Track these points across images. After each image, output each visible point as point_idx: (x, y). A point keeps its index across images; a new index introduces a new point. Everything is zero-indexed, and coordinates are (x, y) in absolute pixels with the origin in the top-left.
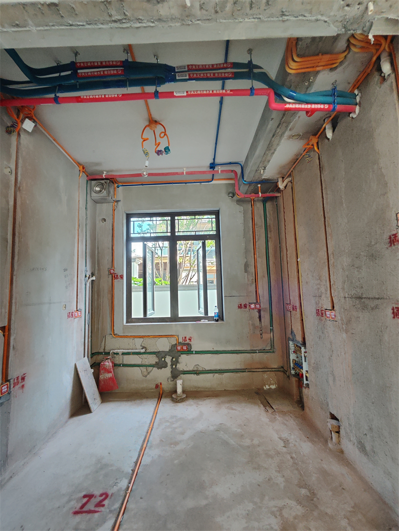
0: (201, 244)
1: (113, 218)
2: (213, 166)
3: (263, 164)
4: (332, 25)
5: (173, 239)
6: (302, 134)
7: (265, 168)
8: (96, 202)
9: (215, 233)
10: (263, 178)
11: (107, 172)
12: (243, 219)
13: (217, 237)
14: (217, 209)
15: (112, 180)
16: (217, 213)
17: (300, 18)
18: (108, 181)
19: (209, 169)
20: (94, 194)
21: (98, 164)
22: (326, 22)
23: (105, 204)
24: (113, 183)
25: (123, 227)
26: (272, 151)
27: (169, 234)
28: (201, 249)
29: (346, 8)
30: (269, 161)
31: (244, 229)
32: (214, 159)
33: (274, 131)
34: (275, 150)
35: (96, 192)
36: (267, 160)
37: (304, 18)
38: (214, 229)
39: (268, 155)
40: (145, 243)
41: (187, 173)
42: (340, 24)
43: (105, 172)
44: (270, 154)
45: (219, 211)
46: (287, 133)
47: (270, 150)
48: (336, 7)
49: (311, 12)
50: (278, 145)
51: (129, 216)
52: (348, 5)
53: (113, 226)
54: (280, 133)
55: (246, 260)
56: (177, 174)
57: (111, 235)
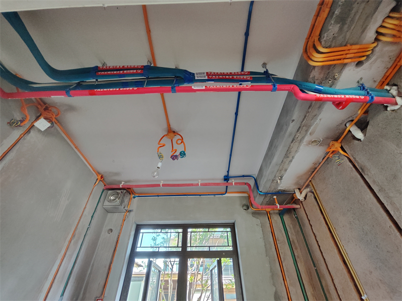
0: (216, 263)
1: (121, 229)
2: (227, 178)
3: (280, 173)
5: (184, 255)
6: (322, 140)
7: (281, 177)
8: (107, 211)
9: (232, 249)
10: (279, 188)
11: (126, 182)
12: (262, 232)
13: (234, 254)
14: (232, 221)
15: (128, 190)
16: (232, 226)
18: (125, 191)
19: (223, 182)
20: (106, 203)
21: (117, 174)
23: (117, 214)
24: (130, 194)
25: (129, 240)
26: (291, 158)
27: (180, 249)
28: (216, 268)
30: (286, 170)
31: (265, 245)
32: (228, 172)
33: (294, 136)
34: (293, 157)
35: (110, 201)
36: (284, 169)
38: (231, 243)
39: (285, 163)
40: (151, 259)
41: (201, 184)
43: (123, 183)
44: (287, 162)
45: (234, 223)
46: (307, 138)
47: (288, 157)
50: (296, 151)
51: (138, 228)
53: (118, 238)
54: (299, 138)
55: (274, 289)
56: (192, 185)
57: (113, 249)
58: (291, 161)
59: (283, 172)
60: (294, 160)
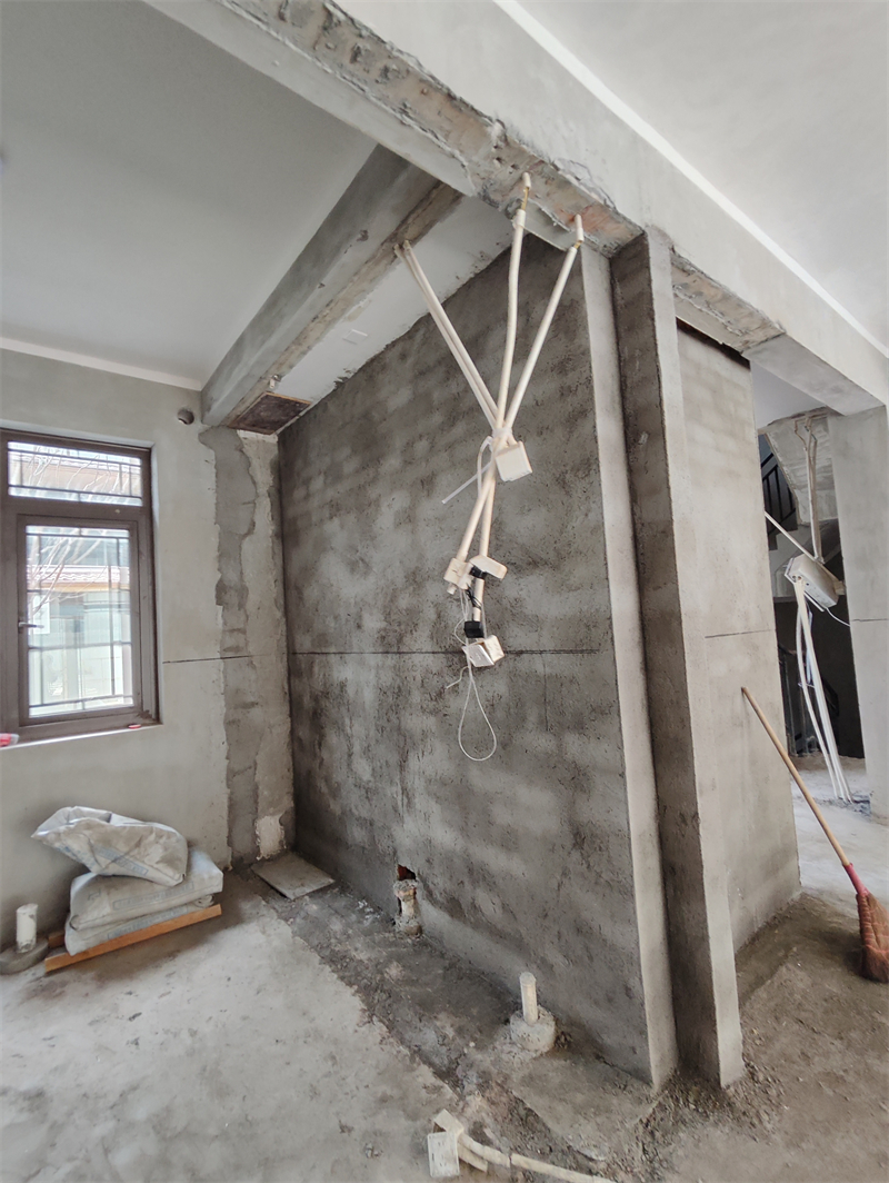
3: (278, 369)
4: (469, 177)
7: (280, 377)
9: (138, 504)
12: (214, 479)
13: (144, 514)
14: (146, 443)
16: (146, 455)
17: (429, 135)
22: (463, 166)
29: (496, 162)
30: (291, 367)
31: (217, 504)
33: (318, 311)
34: (309, 348)
36: (287, 363)
37: (434, 139)
39: (292, 352)
42: (481, 182)
44: (296, 353)
45: (150, 448)
46: (343, 323)
48: (483, 151)
49: (446, 137)
52: (499, 159)
54: (328, 318)
55: (219, 576)
58: (304, 353)
59: (284, 368)
60: (310, 353)
